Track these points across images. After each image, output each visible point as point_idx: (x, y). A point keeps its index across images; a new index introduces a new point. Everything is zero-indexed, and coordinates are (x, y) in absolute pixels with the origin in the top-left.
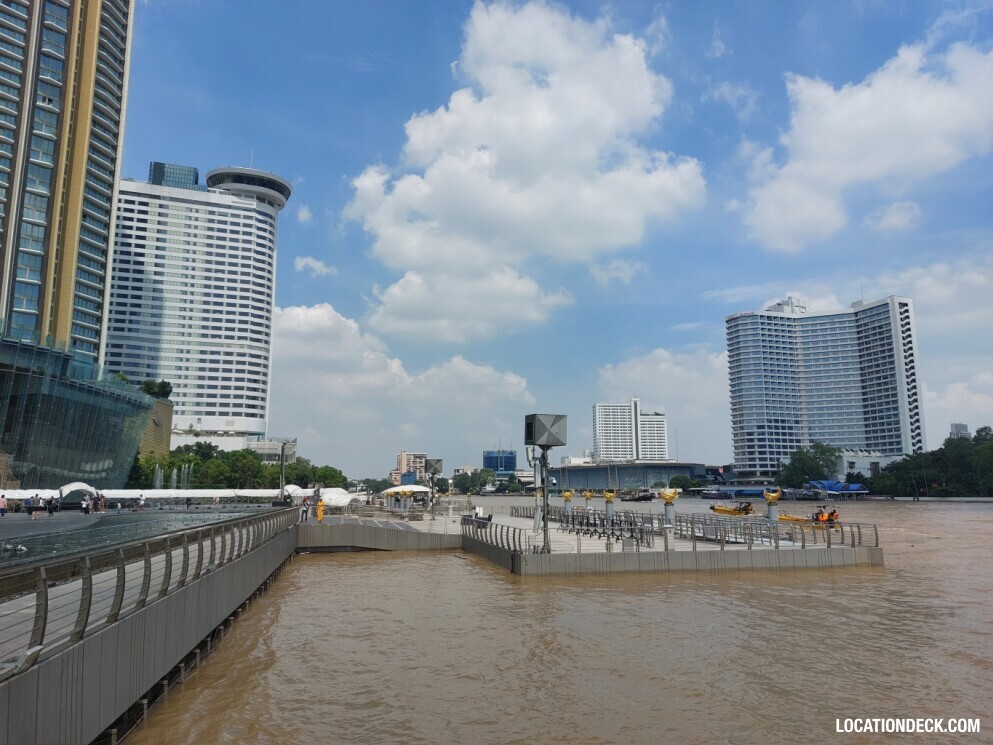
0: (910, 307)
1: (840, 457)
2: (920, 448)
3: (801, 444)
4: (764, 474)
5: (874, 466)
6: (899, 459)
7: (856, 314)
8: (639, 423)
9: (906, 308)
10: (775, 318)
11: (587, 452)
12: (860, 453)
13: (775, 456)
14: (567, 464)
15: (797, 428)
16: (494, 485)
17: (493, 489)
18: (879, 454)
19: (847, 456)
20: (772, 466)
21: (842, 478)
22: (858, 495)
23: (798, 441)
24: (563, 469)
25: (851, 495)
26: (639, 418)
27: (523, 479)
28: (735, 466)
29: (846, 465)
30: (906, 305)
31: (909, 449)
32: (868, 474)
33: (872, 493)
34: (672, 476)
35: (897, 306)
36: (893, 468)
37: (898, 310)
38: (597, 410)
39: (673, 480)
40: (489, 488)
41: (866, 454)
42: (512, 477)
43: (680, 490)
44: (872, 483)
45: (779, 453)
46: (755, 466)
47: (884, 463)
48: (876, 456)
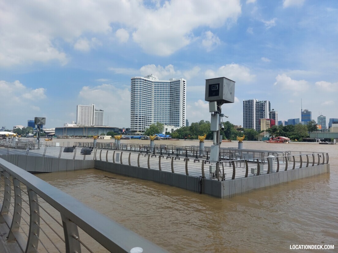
0: (185, 83)
1: (164, 127)
2: (184, 125)
3: (151, 123)
4: (140, 131)
5: (172, 129)
6: (179, 128)
7: (170, 83)
8: (94, 113)
9: (184, 83)
10: (147, 80)
11: (74, 122)
12: (169, 126)
13: (144, 126)
14: (66, 126)
15: (151, 117)
16: (33, 133)
17: (32, 135)
18: (173, 126)
19: (166, 127)
20: (142, 129)
21: (164, 133)
22: (168, 138)
23: (151, 121)
24: (65, 128)
25: (166, 138)
26: (94, 111)
27: (46, 131)
28: (130, 129)
29: (165, 129)
30: (185, 82)
31: (181, 125)
32: (171, 132)
33: (173, 138)
34: (108, 131)
35: (182, 82)
36: (178, 131)
37: (182, 83)
38: (79, 108)
39: (108, 133)
40: (30, 134)
41: (170, 126)
42: (42, 131)
43: (111, 136)
44: (172, 135)
45: (145, 125)
46: (137, 129)
47: (175, 129)
48: (173, 127)
